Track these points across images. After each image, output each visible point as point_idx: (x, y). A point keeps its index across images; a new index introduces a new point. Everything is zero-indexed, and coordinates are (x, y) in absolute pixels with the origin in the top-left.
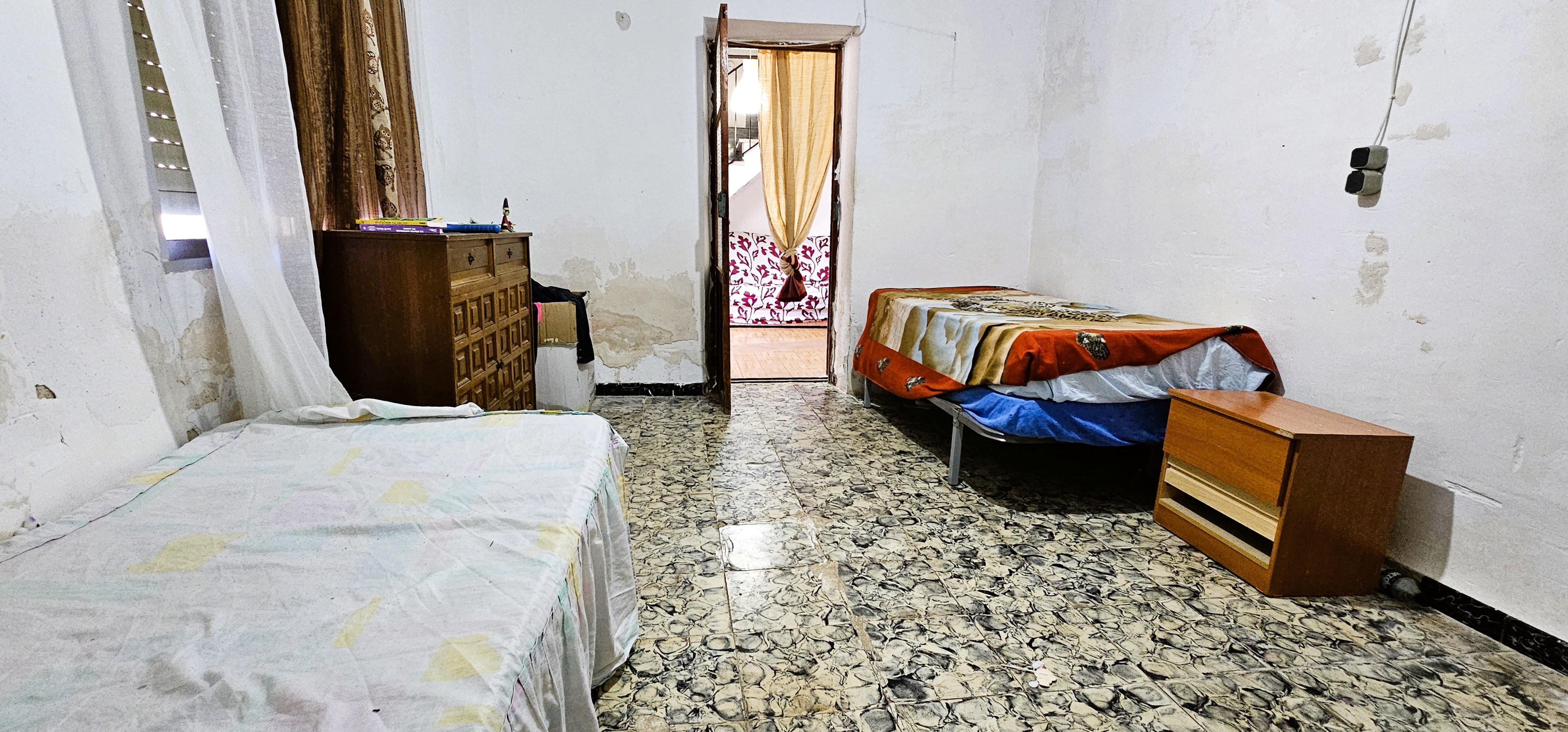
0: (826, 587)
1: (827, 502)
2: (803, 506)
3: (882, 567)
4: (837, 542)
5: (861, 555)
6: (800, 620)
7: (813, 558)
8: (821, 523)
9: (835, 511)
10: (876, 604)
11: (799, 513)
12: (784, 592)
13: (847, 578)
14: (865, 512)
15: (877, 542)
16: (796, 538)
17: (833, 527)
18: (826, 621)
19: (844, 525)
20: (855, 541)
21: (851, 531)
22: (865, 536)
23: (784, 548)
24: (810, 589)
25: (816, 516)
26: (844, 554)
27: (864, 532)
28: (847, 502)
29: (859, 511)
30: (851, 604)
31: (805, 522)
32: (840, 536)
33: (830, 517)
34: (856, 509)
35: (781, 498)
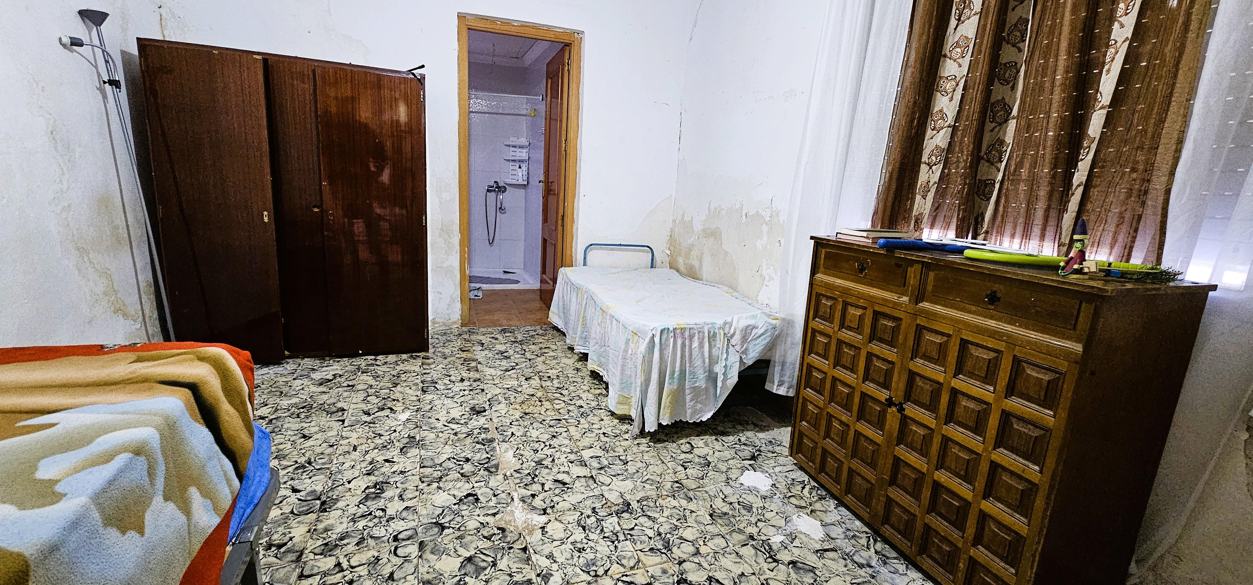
0: (511, 453)
1: (494, 564)
2: (525, 550)
3: (462, 475)
4: (495, 496)
5: (476, 485)
6: (528, 434)
7: (518, 475)
8: (508, 518)
9: (489, 544)
10: (478, 446)
11: (531, 533)
12: (540, 449)
13: (493, 463)
14: (451, 546)
15: (455, 501)
16: (533, 496)
17: (494, 515)
18: (513, 434)
19: (481, 519)
20: (477, 500)
21: (478, 511)
22: (465, 507)
23: (543, 485)
24: (522, 452)
25: (512, 529)
26: (490, 485)
27: (463, 513)
28: (470, 568)
29: (458, 548)
30: (495, 444)
31: (523, 519)
32: (491, 504)
33: (496, 531)
34: (461, 551)
35: (555, 567)
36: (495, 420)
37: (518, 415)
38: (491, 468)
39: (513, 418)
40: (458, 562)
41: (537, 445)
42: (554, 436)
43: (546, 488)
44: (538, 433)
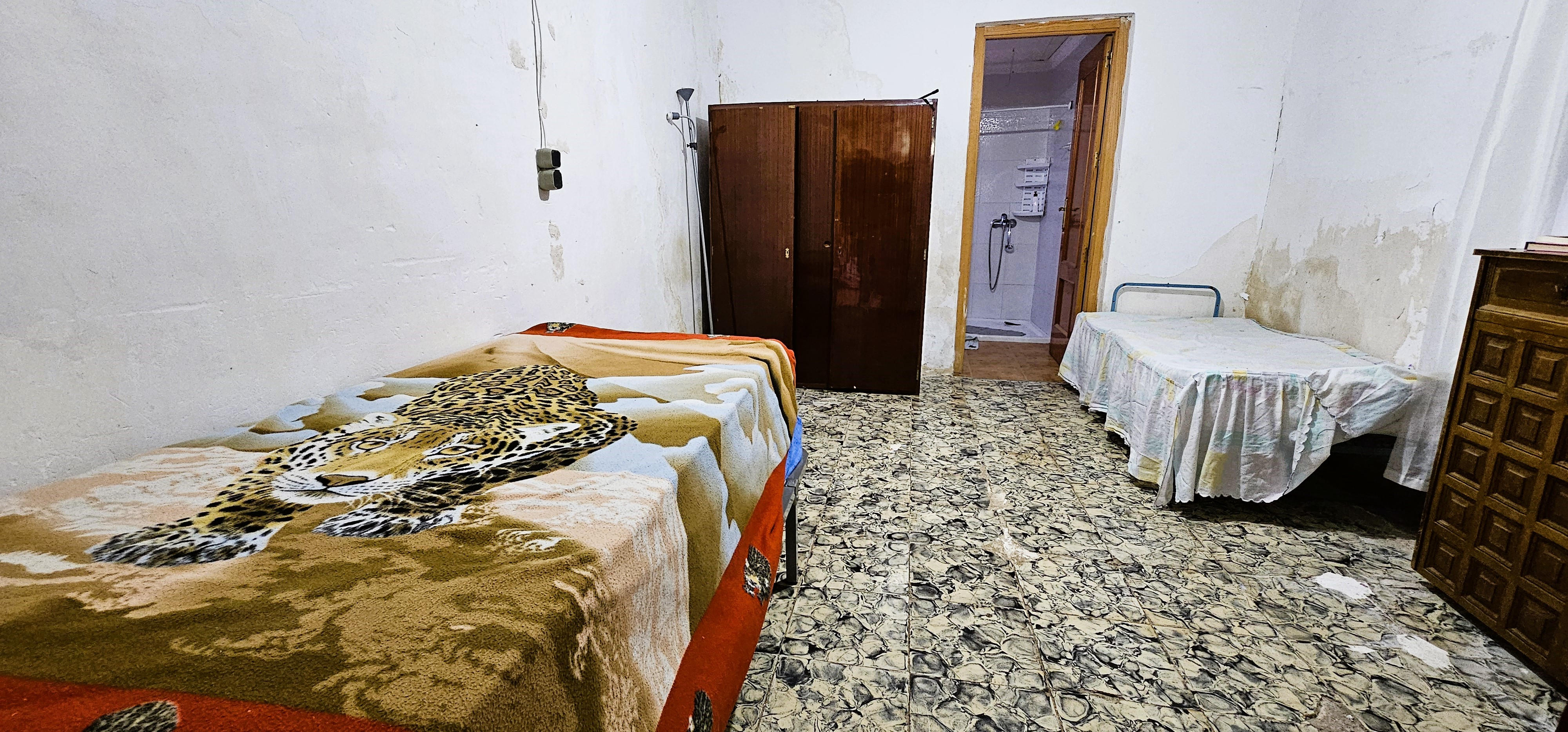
0: (1002, 495)
1: (981, 577)
2: (1013, 574)
3: (951, 503)
4: (983, 526)
5: (964, 514)
6: (1024, 482)
7: (1009, 514)
8: (996, 546)
9: (975, 561)
10: (968, 483)
11: (1020, 563)
12: (1036, 497)
13: (984, 499)
14: (939, 554)
15: (944, 522)
16: (1025, 535)
17: (982, 540)
18: (1006, 479)
19: (969, 541)
20: (965, 526)
21: (965, 534)
22: (953, 528)
23: (1037, 528)
24: (1015, 496)
25: (1000, 555)
26: (979, 517)
27: (951, 532)
28: (956, 574)
29: (945, 556)
30: (986, 485)
31: (1013, 550)
32: (979, 531)
33: (983, 553)
34: (948, 560)
35: (1044, 596)
36: (987, 464)
37: (1013, 464)
38: (981, 503)
39: (1007, 465)
40: (946, 567)
41: (1033, 494)
42: (1054, 490)
43: (1040, 531)
44: (1035, 483)
